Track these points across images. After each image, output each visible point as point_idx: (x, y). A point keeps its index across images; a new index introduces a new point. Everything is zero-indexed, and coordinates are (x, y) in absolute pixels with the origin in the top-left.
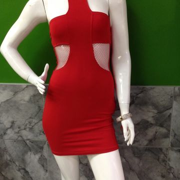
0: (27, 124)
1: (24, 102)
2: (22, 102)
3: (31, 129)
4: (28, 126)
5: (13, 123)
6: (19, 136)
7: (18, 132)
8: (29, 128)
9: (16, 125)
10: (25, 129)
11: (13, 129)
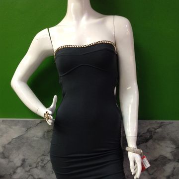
0: (39, 162)
1: (37, 139)
2: (35, 138)
3: (43, 167)
4: (40, 164)
5: (24, 161)
6: (29, 175)
7: (29, 171)
8: (41, 166)
9: (27, 163)
10: (36, 167)
11: (24, 168)
